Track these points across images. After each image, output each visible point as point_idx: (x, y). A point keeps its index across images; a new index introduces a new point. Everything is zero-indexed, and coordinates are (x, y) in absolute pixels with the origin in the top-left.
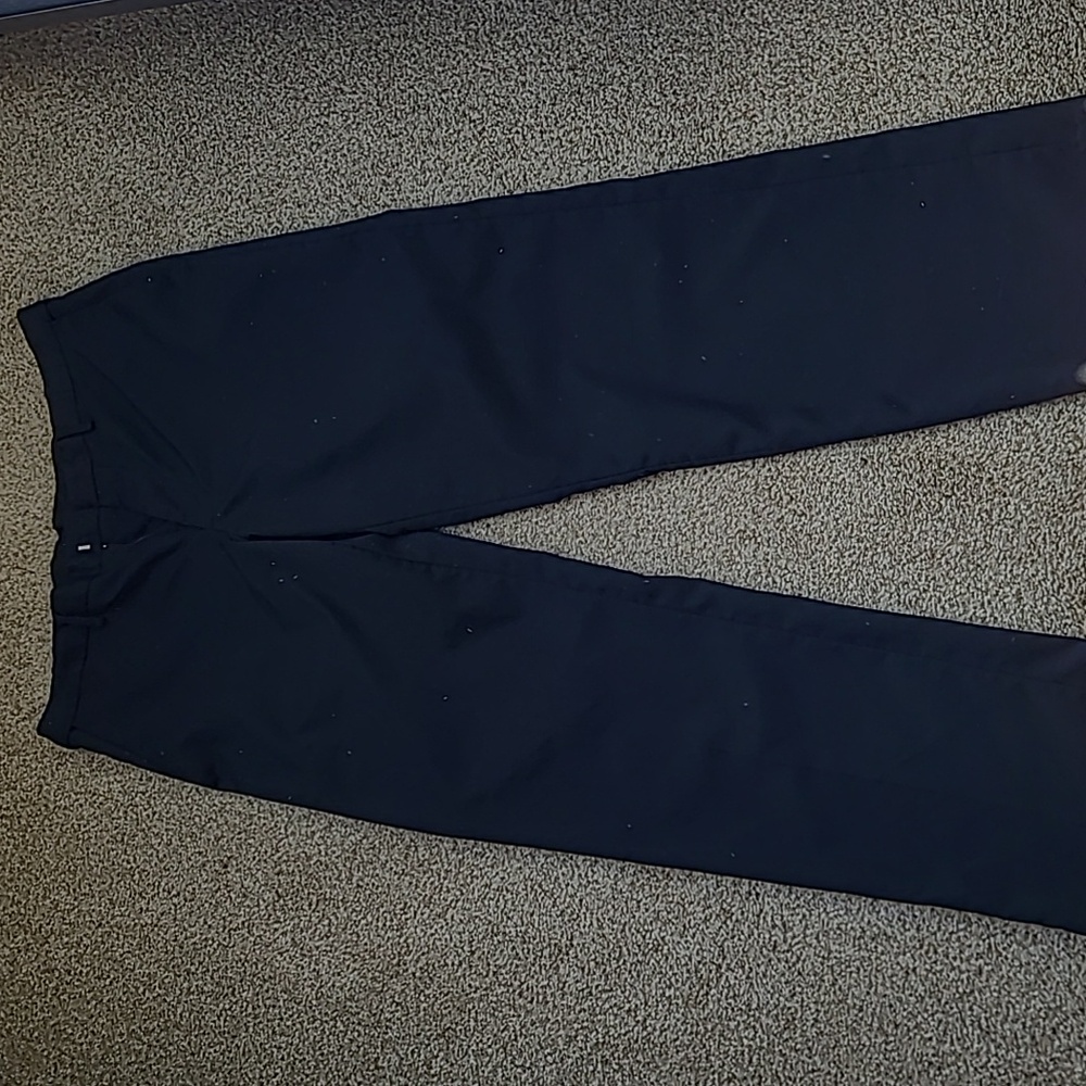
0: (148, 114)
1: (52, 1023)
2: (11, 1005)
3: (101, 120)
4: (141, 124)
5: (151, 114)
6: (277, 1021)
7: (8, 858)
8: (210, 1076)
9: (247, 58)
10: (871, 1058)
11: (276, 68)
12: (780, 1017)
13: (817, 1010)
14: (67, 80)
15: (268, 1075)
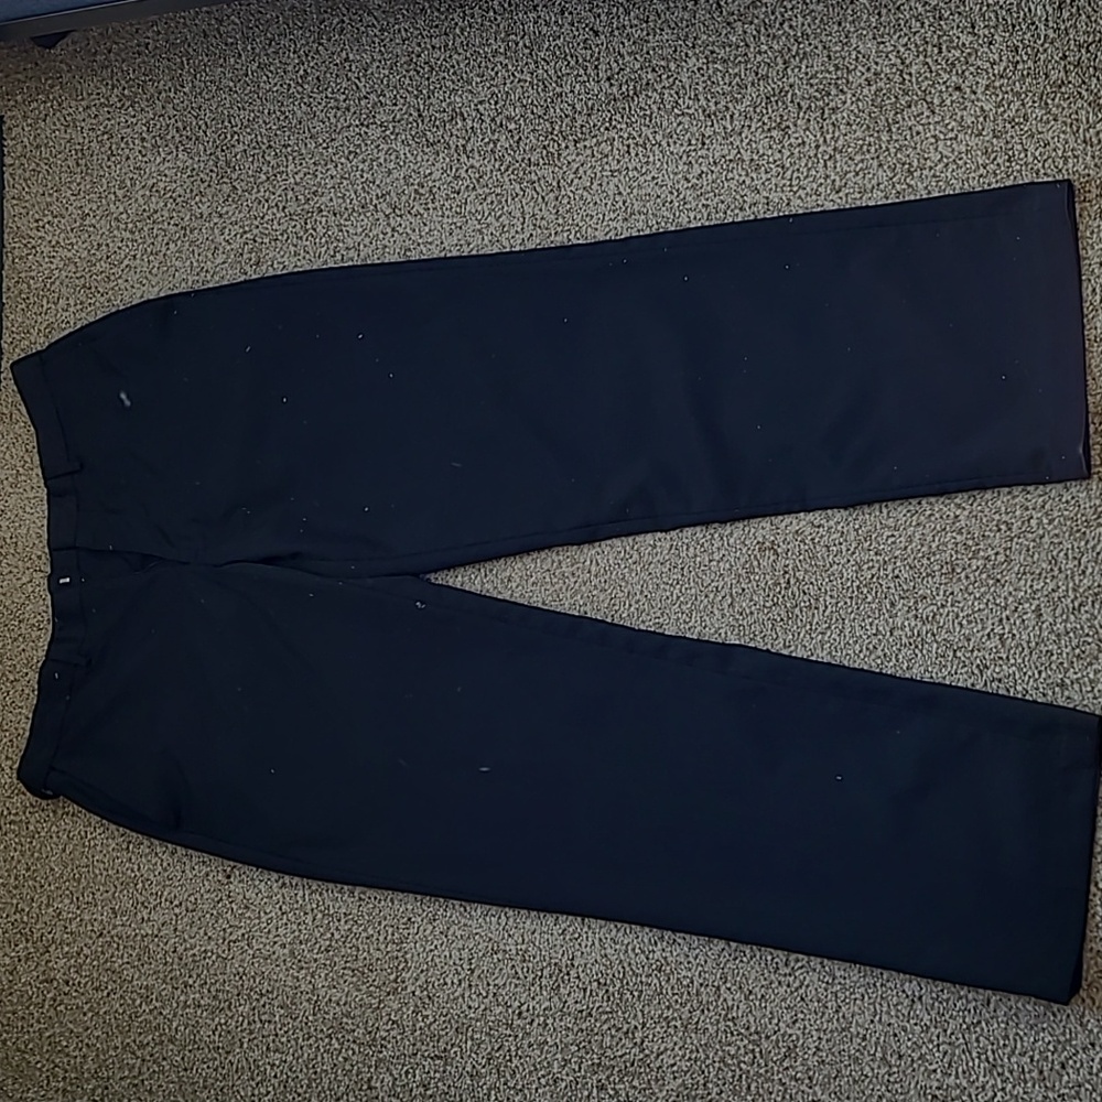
0: (191, 123)
1: (47, 1034)
2: (9, 1015)
3: (145, 129)
4: (184, 133)
5: (194, 123)
6: (271, 1038)
7: (14, 864)
8: (201, 1092)
9: (290, 68)
10: (873, 1090)
11: (318, 78)
12: (780, 1045)
13: (819, 1038)
14: (116, 90)
15: (260, 1093)
